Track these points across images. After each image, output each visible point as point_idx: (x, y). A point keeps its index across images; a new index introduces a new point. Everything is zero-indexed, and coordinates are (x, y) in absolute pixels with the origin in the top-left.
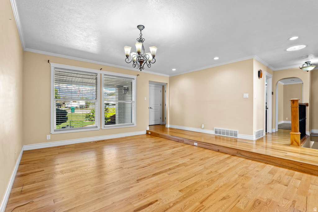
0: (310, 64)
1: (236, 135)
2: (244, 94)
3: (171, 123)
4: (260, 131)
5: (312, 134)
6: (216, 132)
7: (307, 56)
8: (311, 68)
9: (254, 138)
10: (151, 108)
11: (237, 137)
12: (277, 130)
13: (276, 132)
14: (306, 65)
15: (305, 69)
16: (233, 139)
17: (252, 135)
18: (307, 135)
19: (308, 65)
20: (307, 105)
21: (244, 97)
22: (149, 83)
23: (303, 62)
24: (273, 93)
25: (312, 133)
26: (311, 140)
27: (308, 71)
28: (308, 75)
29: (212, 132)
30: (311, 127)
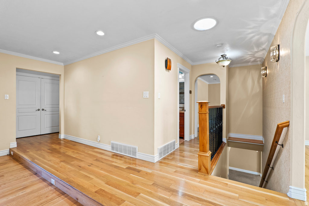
0: (226, 58)
1: (134, 153)
2: (144, 92)
3: (66, 132)
4: (168, 145)
5: (229, 139)
6: (113, 148)
7: (222, 45)
8: (227, 63)
9: (157, 158)
10: (43, 110)
11: (136, 156)
12: (196, 136)
13: (195, 138)
14: (222, 59)
15: (221, 63)
16: (132, 159)
17: (153, 154)
18: (224, 142)
19: (224, 58)
20: (223, 106)
21: (144, 97)
22: (17, 71)
23: (219, 55)
24: (190, 92)
25: (229, 137)
26: (228, 146)
27: (224, 66)
28: (225, 71)
29: (109, 148)
30: (228, 131)
